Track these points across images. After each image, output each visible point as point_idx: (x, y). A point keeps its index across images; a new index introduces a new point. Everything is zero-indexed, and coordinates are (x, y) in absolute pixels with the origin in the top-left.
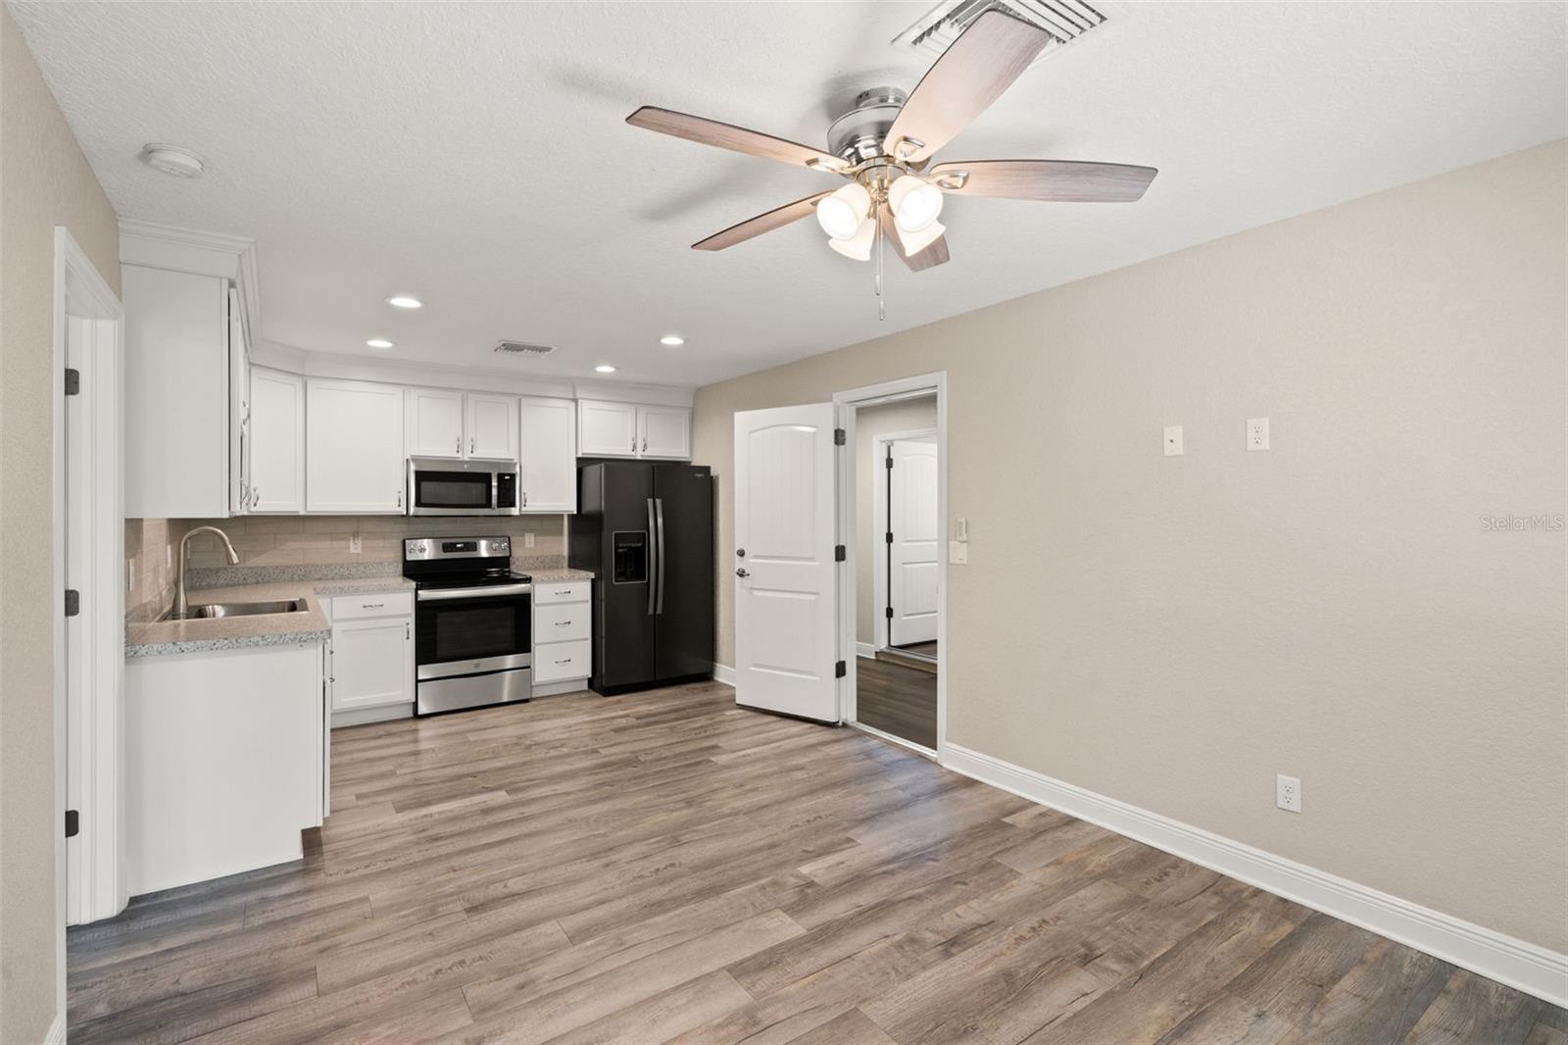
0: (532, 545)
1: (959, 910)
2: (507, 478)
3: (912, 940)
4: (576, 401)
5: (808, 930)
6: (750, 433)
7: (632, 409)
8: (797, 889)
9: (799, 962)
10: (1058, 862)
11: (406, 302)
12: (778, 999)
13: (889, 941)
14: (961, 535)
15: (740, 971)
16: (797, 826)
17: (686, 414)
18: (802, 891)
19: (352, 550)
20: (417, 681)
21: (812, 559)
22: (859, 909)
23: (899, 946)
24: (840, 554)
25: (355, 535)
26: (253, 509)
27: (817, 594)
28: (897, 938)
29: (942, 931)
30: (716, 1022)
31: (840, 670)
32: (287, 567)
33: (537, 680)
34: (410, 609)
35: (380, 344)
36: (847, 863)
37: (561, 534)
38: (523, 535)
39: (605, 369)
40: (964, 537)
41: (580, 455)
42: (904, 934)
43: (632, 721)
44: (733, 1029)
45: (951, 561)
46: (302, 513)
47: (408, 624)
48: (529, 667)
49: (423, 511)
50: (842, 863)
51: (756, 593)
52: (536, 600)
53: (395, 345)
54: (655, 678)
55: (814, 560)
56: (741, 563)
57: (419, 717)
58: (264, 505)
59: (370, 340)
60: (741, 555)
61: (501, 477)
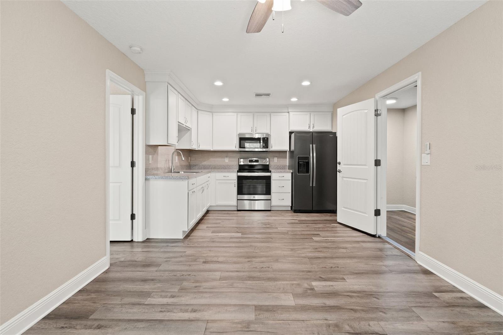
1: (372, 323)
2: (266, 139)
3: (336, 326)
4: (288, 112)
5: (296, 305)
6: (343, 116)
7: (309, 114)
8: (305, 289)
9: (282, 314)
10: (453, 323)
11: (218, 83)
12: (263, 323)
13: (326, 322)
14: (427, 150)
15: (259, 308)
16: (325, 268)
17: (330, 114)
18: (306, 290)
19: (226, 161)
20: (238, 200)
21: (365, 165)
22: (325, 305)
23: (329, 326)
24: (377, 163)
25: (227, 157)
26: (199, 148)
27: (367, 180)
28: (330, 322)
29: (355, 328)
30: (236, 321)
31: (377, 213)
32: (211, 165)
33: (273, 204)
34: (236, 178)
35: (226, 100)
36: (334, 287)
37: (286, 158)
38: (274, 158)
39: (294, 100)
40: (428, 151)
41: (290, 131)
42: (335, 322)
44: (239, 326)
45: (423, 164)
46: (212, 150)
47: (235, 182)
48: (270, 200)
49: (241, 149)
50: (332, 286)
51: (345, 179)
52: (272, 178)
53: (230, 99)
54: (313, 209)
55: (367, 166)
56: (339, 167)
57: (238, 210)
58: (202, 148)
59: (223, 99)
60: (340, 164)
61: (264, 139)
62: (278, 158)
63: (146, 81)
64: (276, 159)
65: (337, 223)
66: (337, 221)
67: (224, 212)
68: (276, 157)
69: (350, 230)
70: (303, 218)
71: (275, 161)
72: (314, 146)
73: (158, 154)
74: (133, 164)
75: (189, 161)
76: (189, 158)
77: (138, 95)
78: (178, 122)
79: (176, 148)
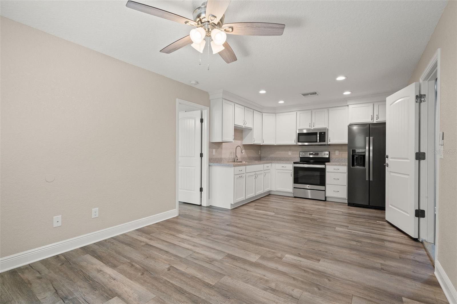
0: (338, 155)
1: (297, 290)
2: (323, 133)
3: (267, 281)
4: (347, 106)
5: (255, 262)
6: (391, 105)
8: (275, 256)
9: (239, 263)
11: (263, 92)
12: (222, 263)
13: (262, 276)
15: (229, 256)
19: (289, 154)
20: (294, 188)
21: (407, 159)
23: (261, 279)
25: (290, 150)
26: (263, 143)
27: (408, 175)
31: (420, 214)
32: (277, 157)
33: (327, 195)
34: (293, 169)
35: (281, 102)
37: (346, 151)
38: (335, 151)
39: (347, 93)
41: (349, 124)
43: (340, 213)
46: (275, 145)
47: (291, 172)
48: (325, 191)
49: (300, 144)
51: (391, 174)
52: (327, 170)
53: (285, 102)
54: (369, 204)
55: (409, 160)
56: (387, 161)
57: (295, 197)
58: (266, 143)
59: (279, 101)
60: (387, 157)
61: (320, 133)
62: (339, 152)
63: (210, 99)
64: (337, 153)
65: (385, 222)
66: (385, 219)
67: (281, 197)
68: (338, 150)
69: (394, 230)
70: (354, 212)
71: (336, 154)
72: (371, 138)
73: (222, 148)
74: (201, 155)
75: (260, 154)
76: (260, 151)
77: (204, 110)
78: (235, 125)
79: (243, 144)
